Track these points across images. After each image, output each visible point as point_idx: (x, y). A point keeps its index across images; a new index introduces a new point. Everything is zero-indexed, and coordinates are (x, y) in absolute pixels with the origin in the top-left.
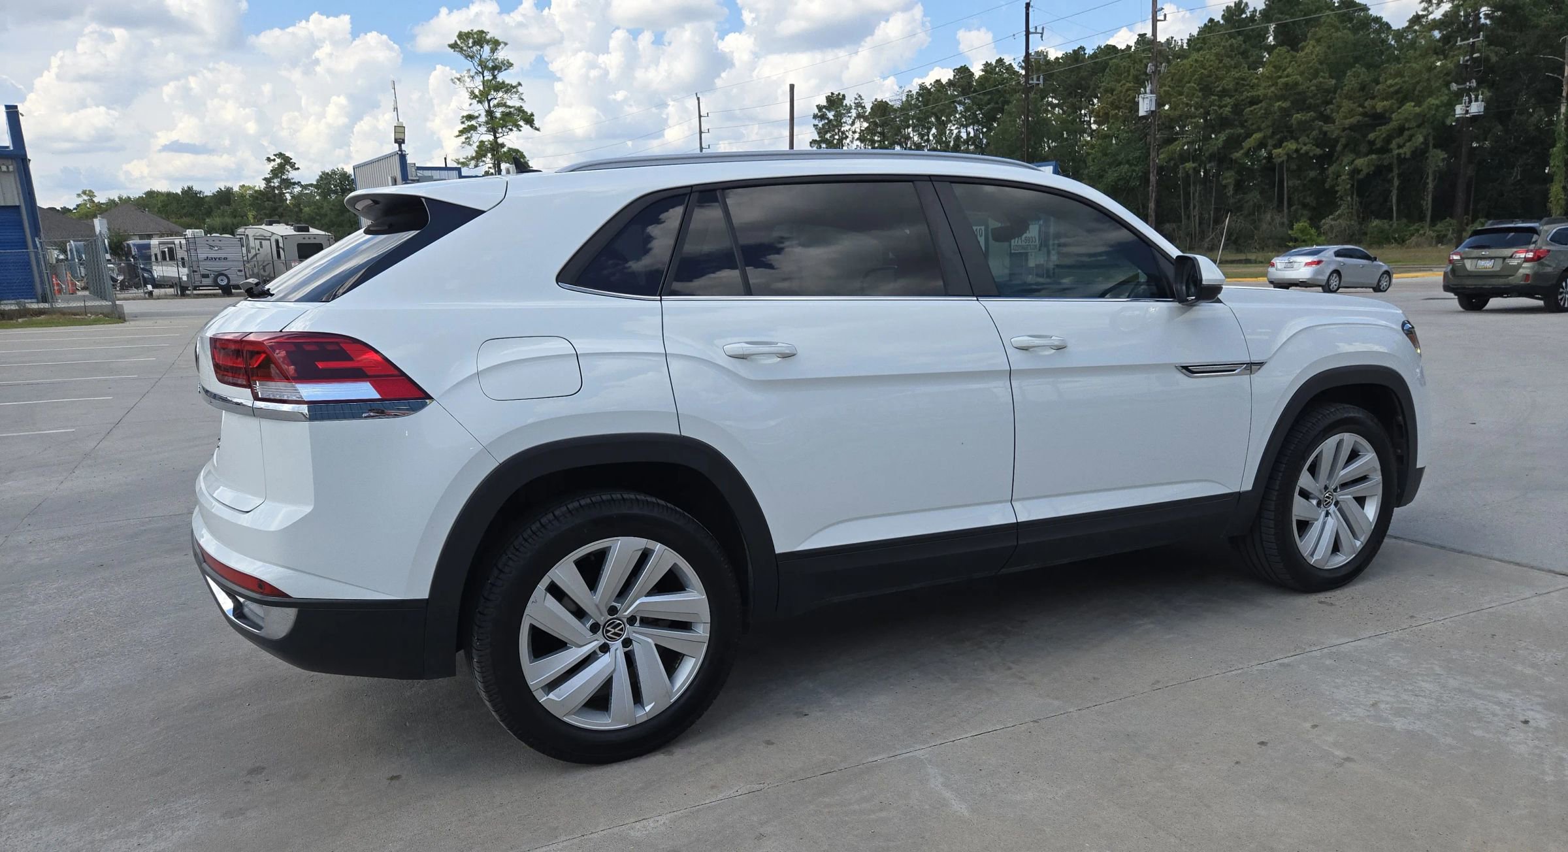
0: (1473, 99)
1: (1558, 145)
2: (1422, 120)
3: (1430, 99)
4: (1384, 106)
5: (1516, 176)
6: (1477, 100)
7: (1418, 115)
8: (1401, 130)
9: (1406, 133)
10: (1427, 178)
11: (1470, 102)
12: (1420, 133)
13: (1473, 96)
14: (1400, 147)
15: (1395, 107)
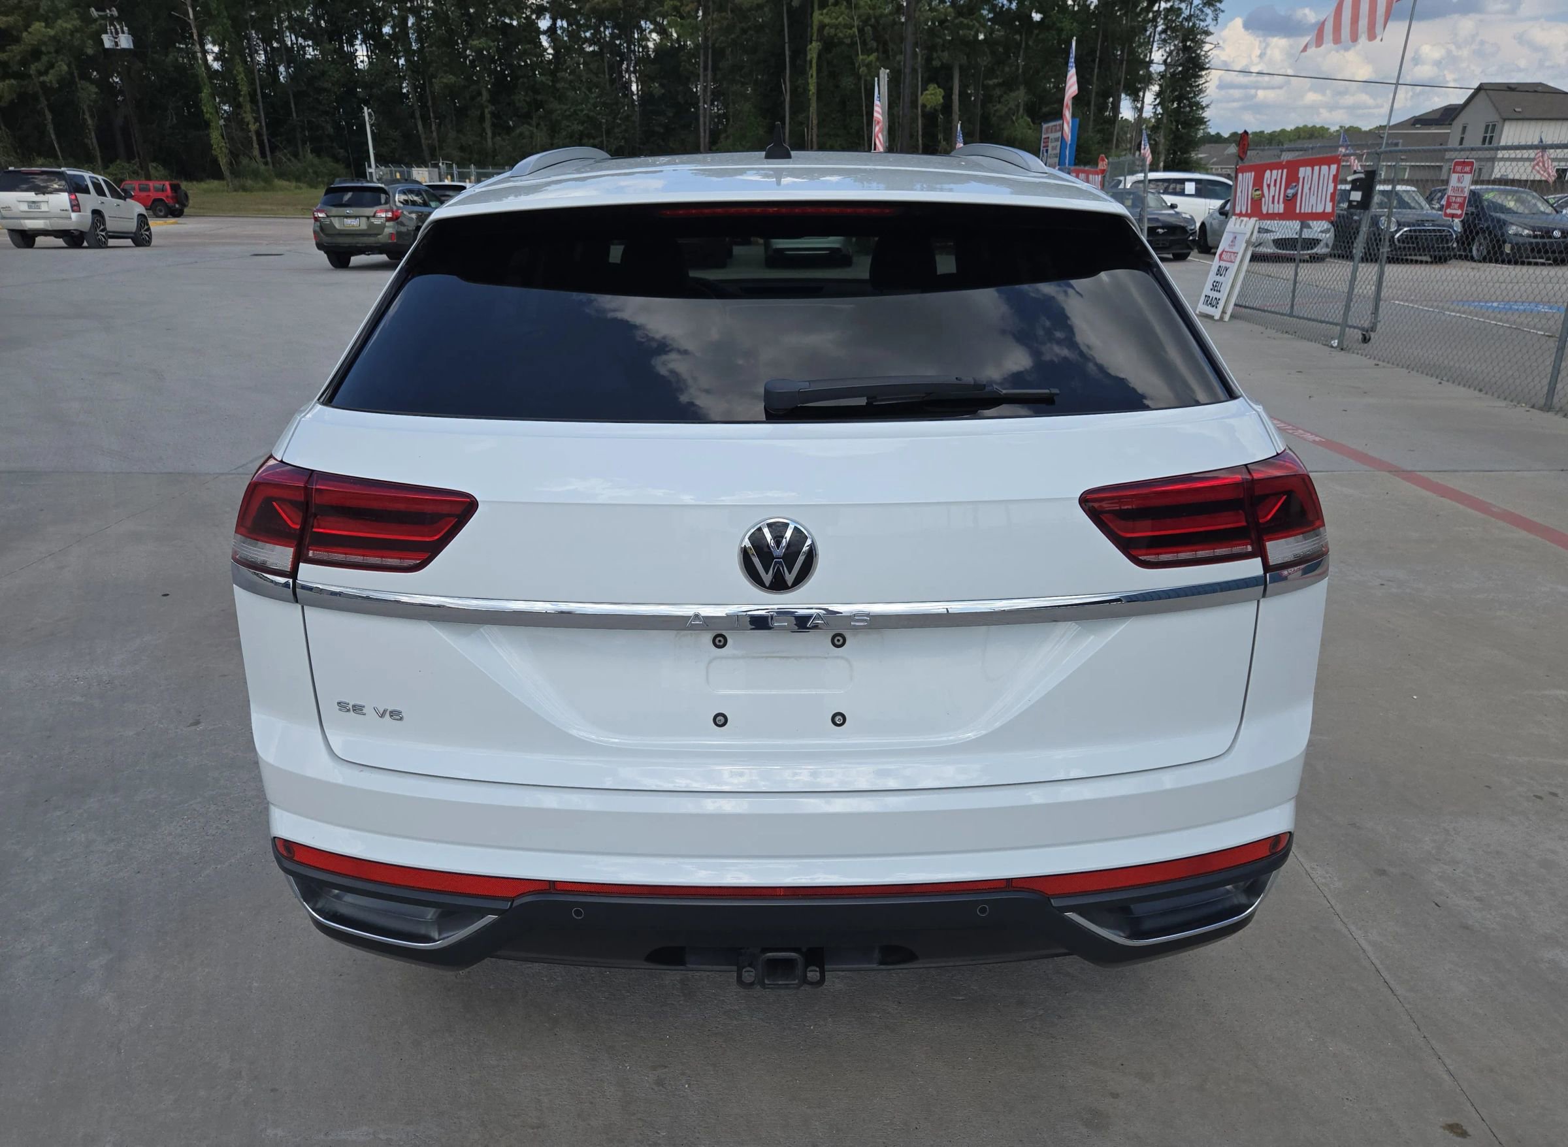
0: (119, 30)
1: (205, 91)
2: (59, 45)
3: (60, 22)
4: (7, 21)
5: (172, 119)
6: (123, 32)
7: (54, 38)
8: (36, 54)
9: (45, 59)
10: (84, 113)
11: (117, 33)
12: (62, 60)
13: (118, 27)
14: (40, 73)
15: (21, 23)
